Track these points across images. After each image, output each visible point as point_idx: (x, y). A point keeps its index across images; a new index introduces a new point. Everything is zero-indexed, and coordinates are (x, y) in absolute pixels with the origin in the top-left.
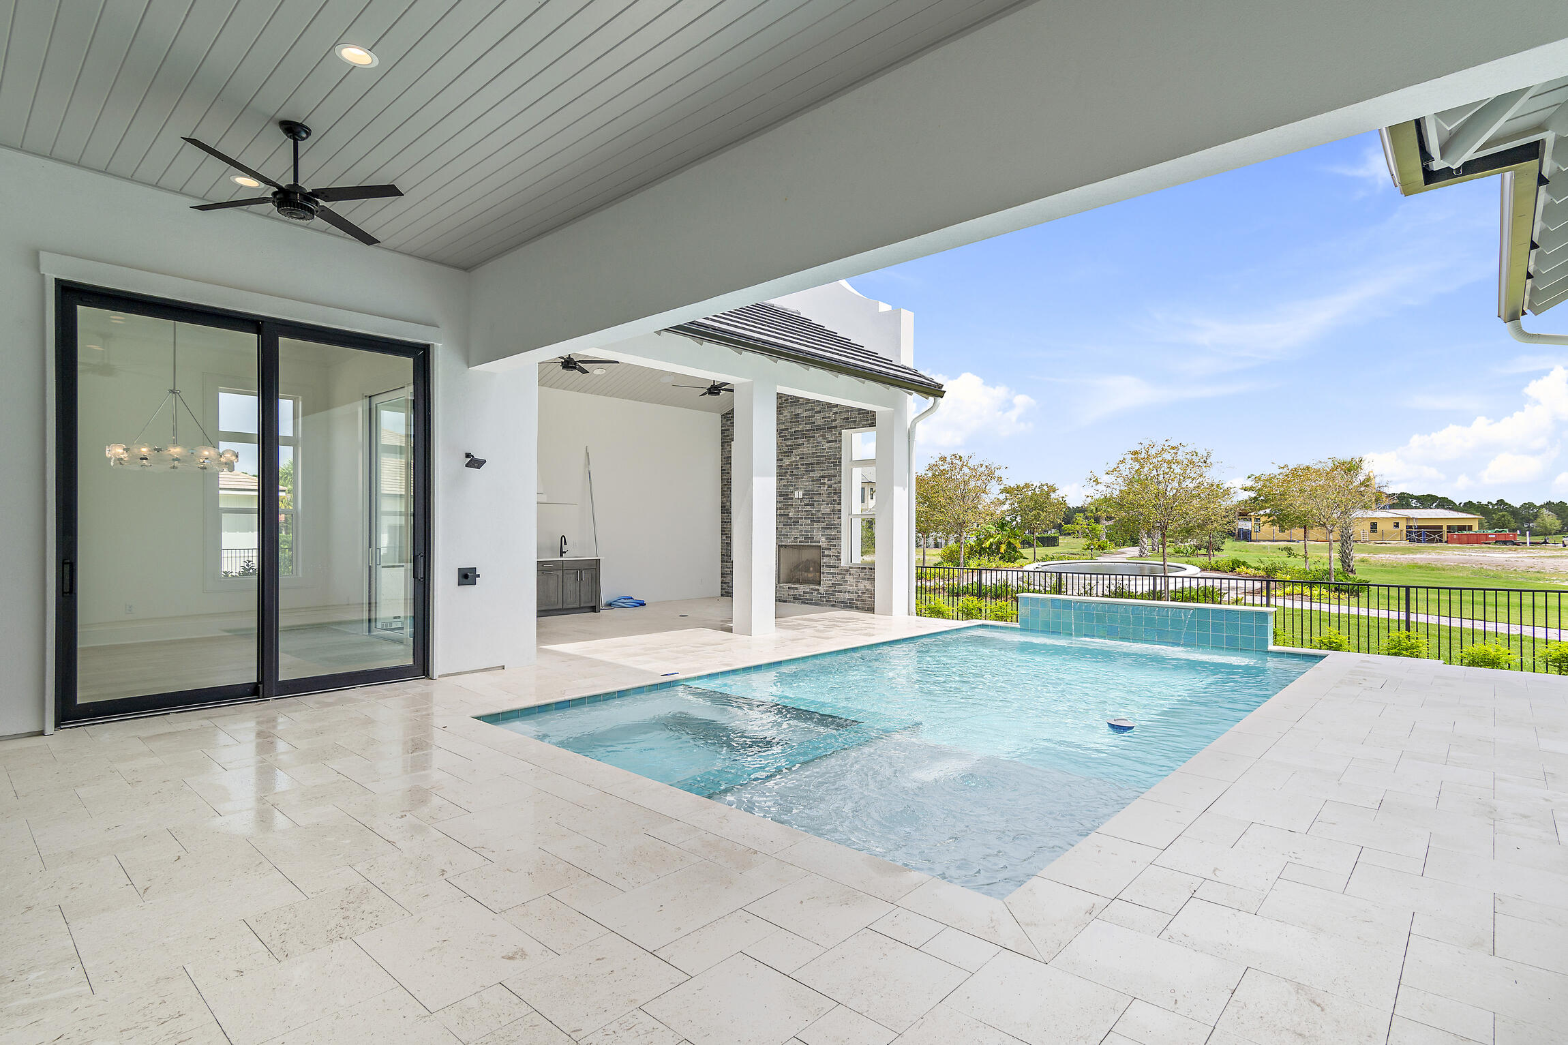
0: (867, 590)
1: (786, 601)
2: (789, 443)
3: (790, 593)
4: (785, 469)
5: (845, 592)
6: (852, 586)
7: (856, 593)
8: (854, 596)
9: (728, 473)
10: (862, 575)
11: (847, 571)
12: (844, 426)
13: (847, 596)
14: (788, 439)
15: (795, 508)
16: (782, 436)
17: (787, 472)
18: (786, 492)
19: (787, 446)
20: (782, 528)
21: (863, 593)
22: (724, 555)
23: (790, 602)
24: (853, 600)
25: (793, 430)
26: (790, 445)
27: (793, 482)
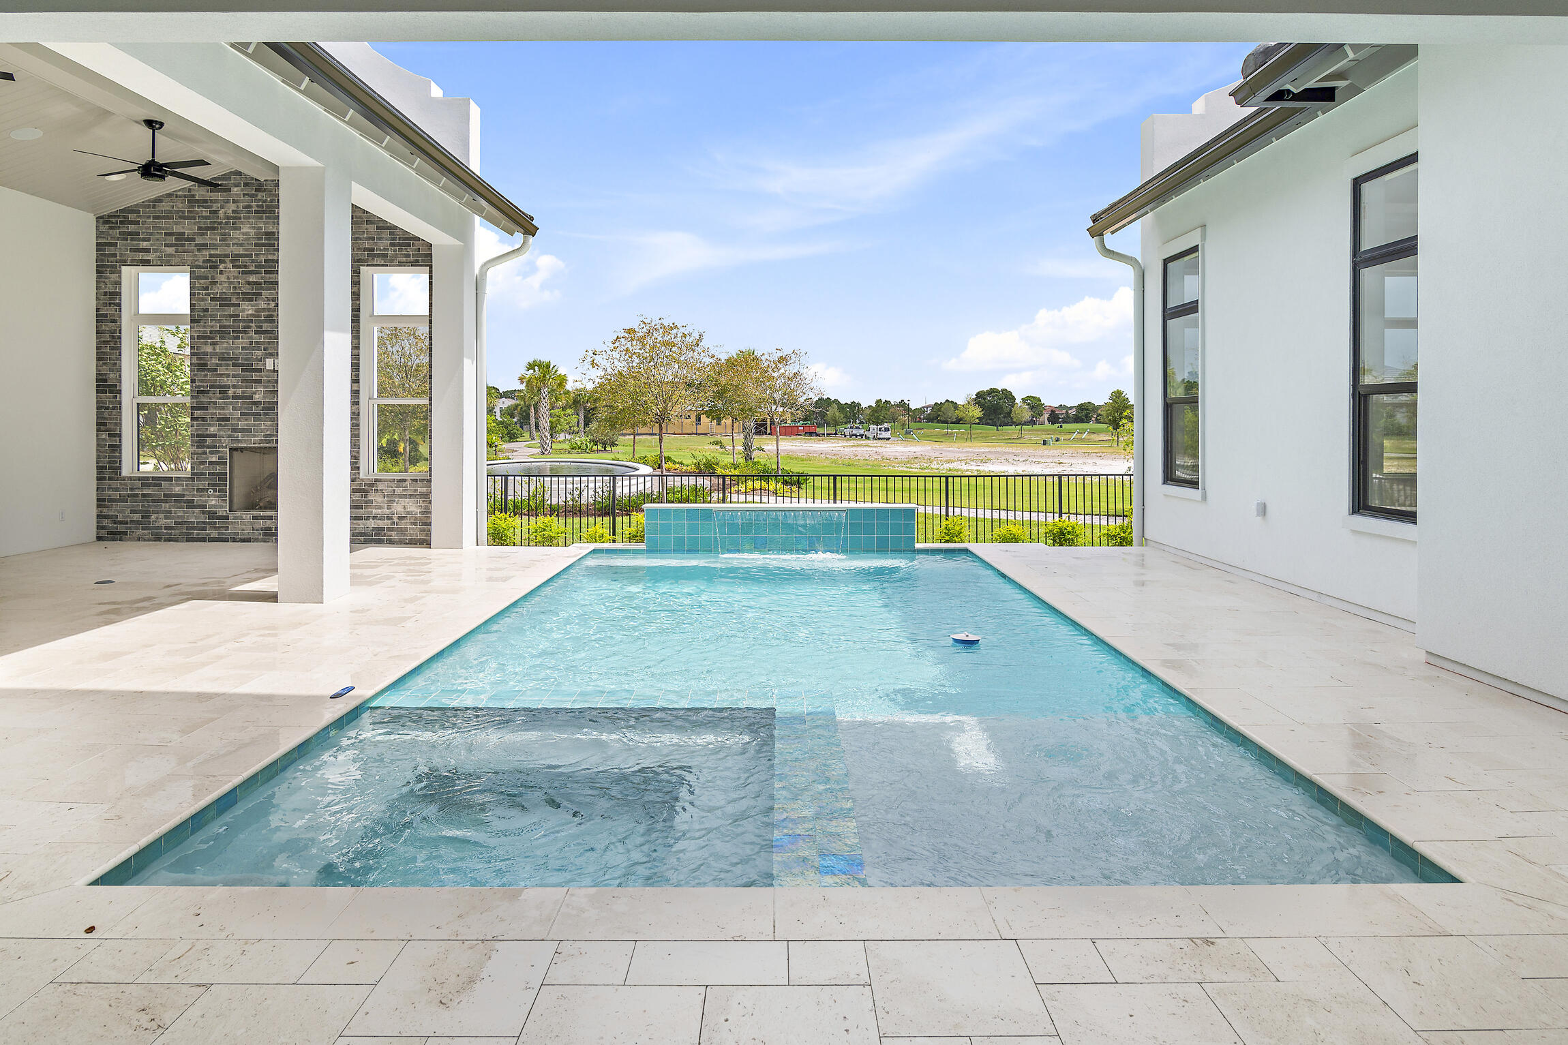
0: (408, 513)
1: (248, 540)
2: (253, 278)
3: (256, 526)
4: (244, 321)
5: (368, 518)
6: (380, 508)
7: (388, 518)
8: (381, 524)
9: (114, 321)
10: (399, 491)
11: (371, 485)
12: (366, 261)
13: (372, 524)
14: (252, 272)
15: (265, 387)
16: (239, 267)
17: (249, 327)
18: (246, 359)
19: (249, 283)
20: (239, 419)
21: (401, 518)
22: (104, 468)
23: (256, 540)
24: (383, 529)
25: (262, 258)
26: (256, 283)
27: (263, 343)
